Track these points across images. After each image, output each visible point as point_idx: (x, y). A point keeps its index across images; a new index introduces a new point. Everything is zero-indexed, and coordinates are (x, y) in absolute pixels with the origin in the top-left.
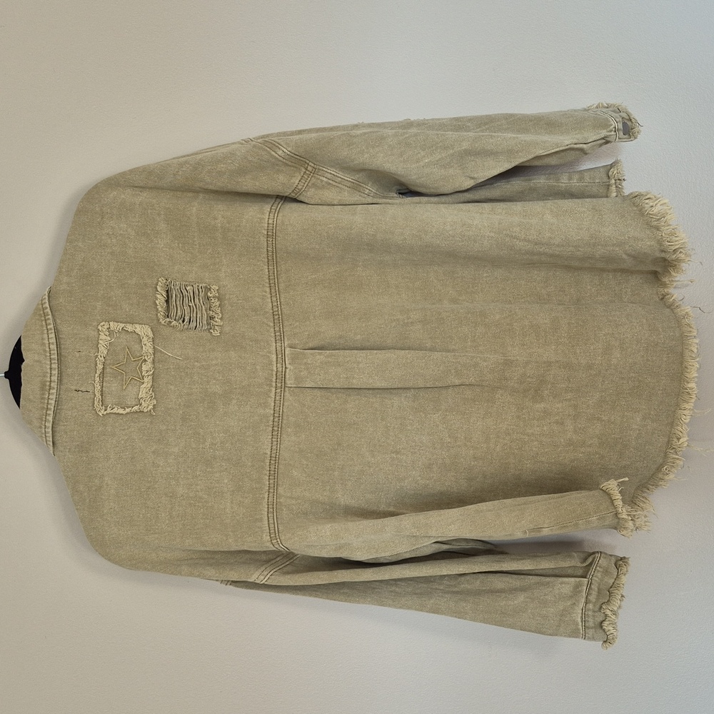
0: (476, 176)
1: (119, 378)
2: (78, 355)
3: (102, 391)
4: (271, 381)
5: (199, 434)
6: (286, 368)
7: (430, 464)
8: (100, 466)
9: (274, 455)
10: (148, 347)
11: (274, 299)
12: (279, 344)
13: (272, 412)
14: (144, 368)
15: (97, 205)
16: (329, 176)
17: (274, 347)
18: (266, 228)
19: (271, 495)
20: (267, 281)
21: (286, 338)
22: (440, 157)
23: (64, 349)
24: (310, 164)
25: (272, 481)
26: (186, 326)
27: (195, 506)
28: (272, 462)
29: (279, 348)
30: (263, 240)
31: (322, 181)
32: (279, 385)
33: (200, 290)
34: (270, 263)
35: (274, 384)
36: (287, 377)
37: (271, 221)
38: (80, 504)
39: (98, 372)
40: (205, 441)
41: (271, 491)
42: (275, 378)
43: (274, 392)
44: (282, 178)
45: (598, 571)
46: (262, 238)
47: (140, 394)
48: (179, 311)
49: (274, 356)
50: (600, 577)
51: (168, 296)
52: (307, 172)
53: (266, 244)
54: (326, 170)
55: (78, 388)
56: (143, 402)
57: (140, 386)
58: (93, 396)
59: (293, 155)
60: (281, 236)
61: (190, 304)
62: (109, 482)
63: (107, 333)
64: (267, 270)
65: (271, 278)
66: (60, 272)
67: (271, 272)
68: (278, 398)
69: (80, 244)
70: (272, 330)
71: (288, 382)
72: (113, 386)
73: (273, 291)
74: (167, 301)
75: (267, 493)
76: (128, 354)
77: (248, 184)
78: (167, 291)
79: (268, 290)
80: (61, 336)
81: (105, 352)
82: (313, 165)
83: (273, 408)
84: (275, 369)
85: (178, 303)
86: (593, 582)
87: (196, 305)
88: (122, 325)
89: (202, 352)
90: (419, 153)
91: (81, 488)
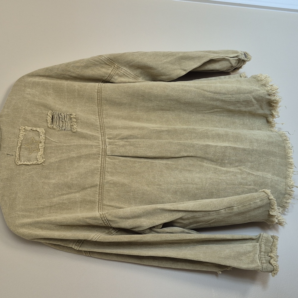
0: (186, 69)
1: (28, 150)
2: (9, 139)
3: (19, 155)
4: (100, 152)
5: (65, 175)
6: (106, 147)
7: (176, 191)
8: (16, 188)
9: (101, 185)
10: (43, 137)
11: (101, 120)
12: (103, 137)
13: (100, 166)
14: (40, 145)
15: (23, 83)
16: (124, 71)
17: (101, 139)
18: (97, 89)
19: (100, 203)
20: (98, 113)
21: (106, 135)
22: (170, 59)
23: (3, 136)
24: (116, 64)
25: (100, 197)
26: (60, 129)
27: (62, 208)
28: (100, 188)
29: (103, 139)
30: (96, 94)
31: (121, 72)
32: (103, 154)
33: (67, 115)
34: (99, 105)
35: (101, 154)
36: (107, 150)
37: (99, 86)
38: (5, 206)
39: (18, 147)
40: (68, 177)
41: (100, 201)
42: (101, 151)
43: (101, 157)
44: (104, 70)
45: (263, 239)
46: (95, 94)
47: (38, 156)
48: (57, 124)
49: (101, 142)
50: (265, 242)
51: (53, 117)
52: (115, 68)
53: (97, 96)
54: (123, 68)
55: (8, 154)
56: (39, 160)
57: (38, 153)
58: (15, 157)
59: (108, 59)
60: (104, 92)
61: (63, 120)
62: (20, 196)
63: (24, 131)
64: (97, 109)
65: (99, 112)
66: (4, 107)
67: (99, 109)
68: (103, 160)
69: (14, 97)
70: (100, 132)
71: (107, 153)
72: (25, 153)
73: (100, 117)
74: (52, 119)
75: (98, 203)
76: (33, 140)
77: (90, 72)
78: (52, 116)
79: (98, 117)
80: (2, 131)
81: (22, 138)
82: (117, 65)
83: (100, 164)
84: (101, 147)
85: (57, 120)
86: (262, 244)
87: (65, 121)
88: (31, 128)
89: (68, 140)
90: (162, 58)
91: (6, 198)
